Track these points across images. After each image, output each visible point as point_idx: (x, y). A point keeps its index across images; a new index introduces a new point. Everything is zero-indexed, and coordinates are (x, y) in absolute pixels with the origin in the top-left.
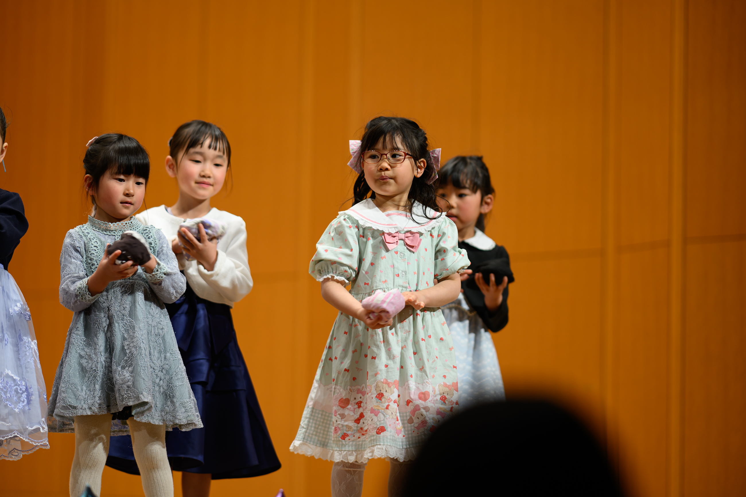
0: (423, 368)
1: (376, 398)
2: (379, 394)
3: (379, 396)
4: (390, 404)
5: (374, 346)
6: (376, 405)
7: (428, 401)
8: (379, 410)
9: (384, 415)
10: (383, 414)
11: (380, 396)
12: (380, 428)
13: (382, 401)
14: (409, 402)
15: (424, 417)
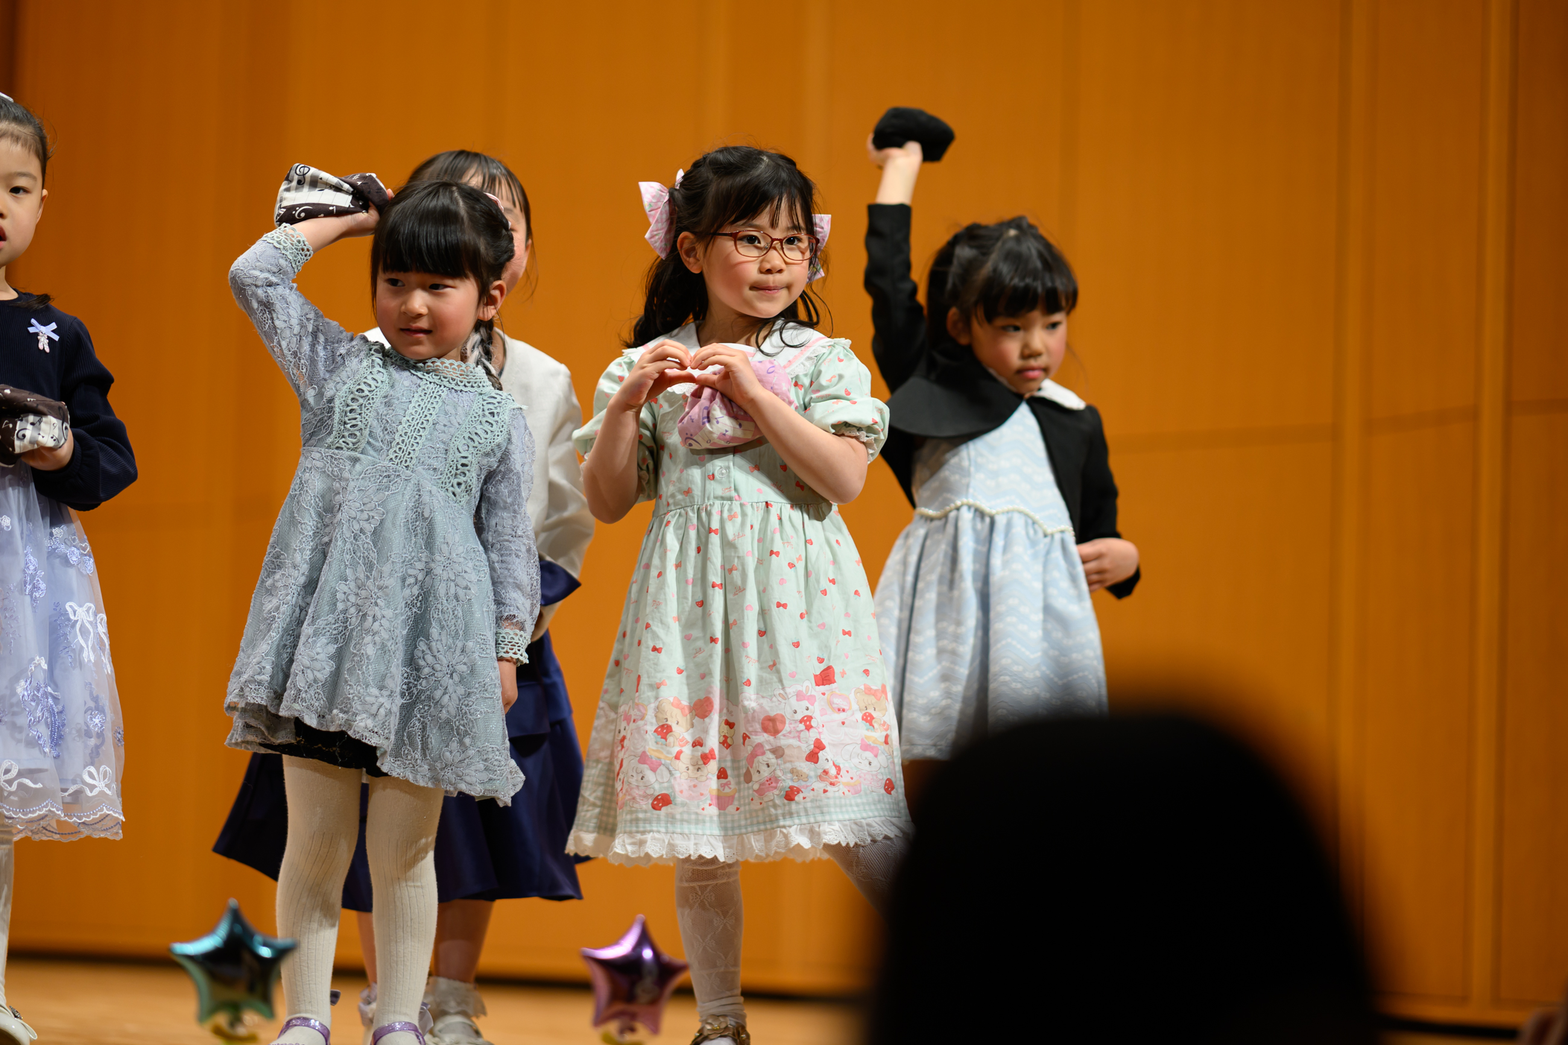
0: (774, 664)
1: (655, 734)
2: (663, 726)
3: (662, 730)
4: (684, 748)
5: (660, 625)
6: (654, 748)
7: (780, 734)
8: (659, 758)
9: (670, 772)
10: (668, 769)
11: (665, 731)
12: (661, 797)
13: (667, 741)
14: (745, 737)
15: (773, 768)
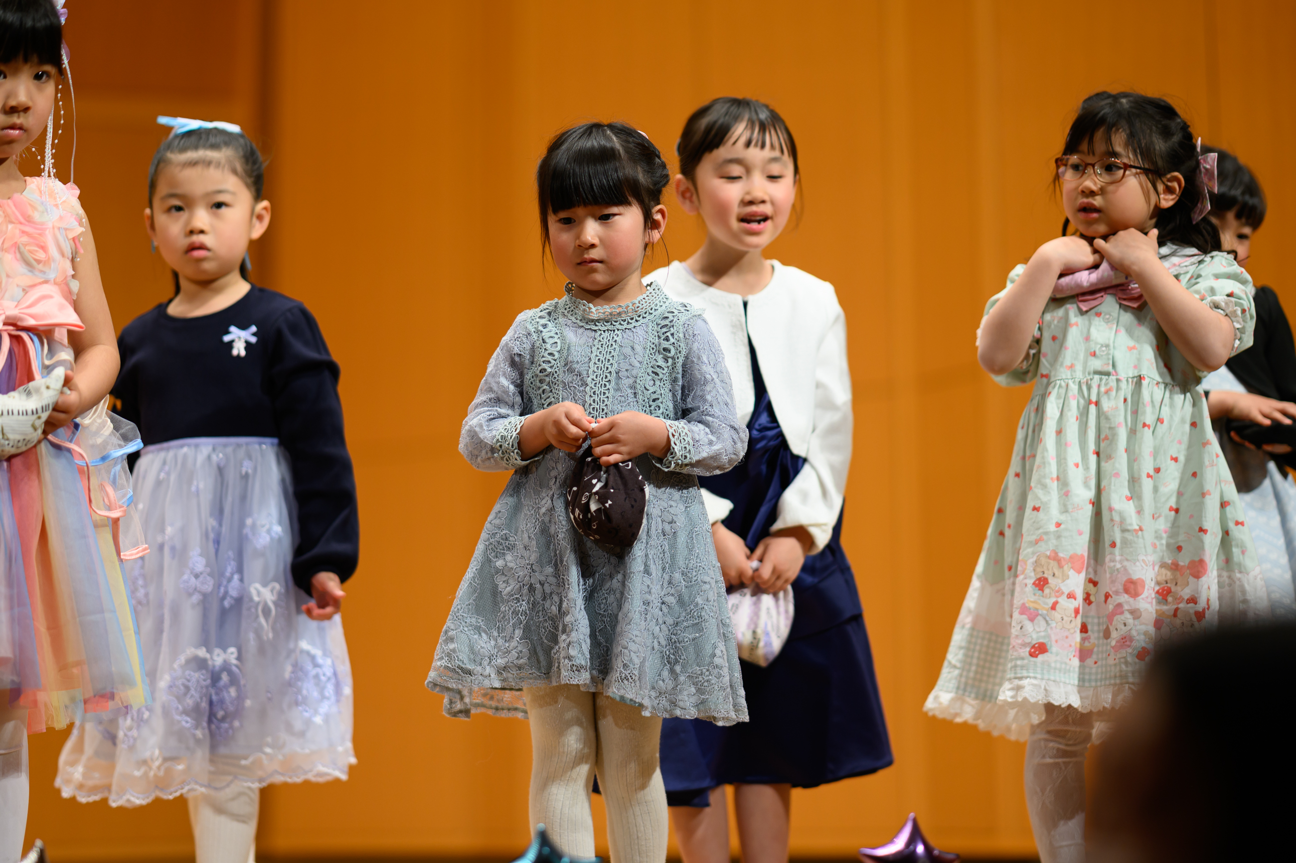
0: (1140, 530)
1: (1033, 586)
2: (1040, 579)
3: (1039, 583)
4: (1060, 600)
5: (1039, 487)
6: (1033, 600)
7: (1139, 597)
8: (1037, 609)
9: (1047, 622)
10: (1045, 619)
11: (1042, 583)
12: (1037, 645)
13: (1045, 592)
14: (1107, 596)
15: (1129, 628)
